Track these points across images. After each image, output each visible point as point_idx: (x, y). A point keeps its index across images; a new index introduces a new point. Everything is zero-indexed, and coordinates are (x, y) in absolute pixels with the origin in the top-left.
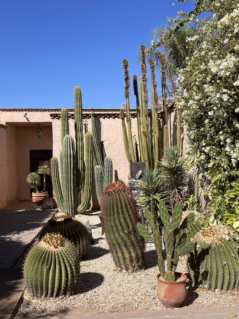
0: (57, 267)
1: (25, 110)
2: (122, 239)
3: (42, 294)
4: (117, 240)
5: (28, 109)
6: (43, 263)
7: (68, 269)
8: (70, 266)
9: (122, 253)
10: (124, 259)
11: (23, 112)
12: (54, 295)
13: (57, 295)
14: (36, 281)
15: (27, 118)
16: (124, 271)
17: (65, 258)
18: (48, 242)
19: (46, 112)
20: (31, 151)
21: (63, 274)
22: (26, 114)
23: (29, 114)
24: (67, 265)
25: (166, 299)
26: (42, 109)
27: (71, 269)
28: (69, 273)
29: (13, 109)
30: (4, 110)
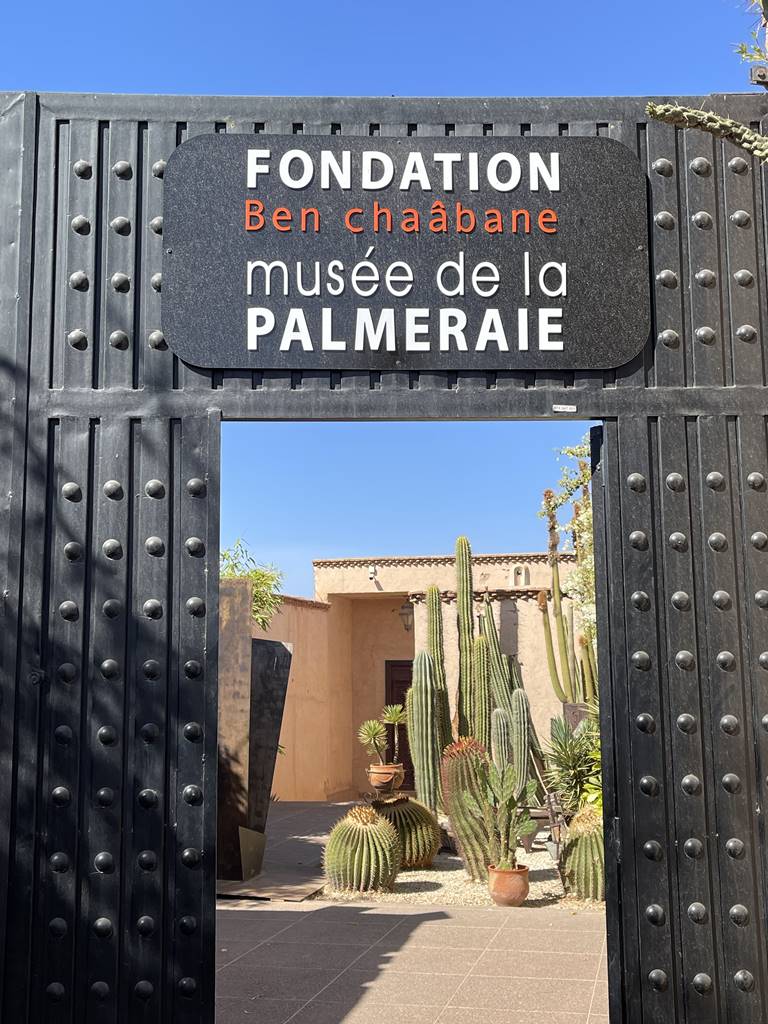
0: (365, 849)
1: (374, 563)
2: (472, 828)
3: (345, 886)
4: (464, 830)
5: (379, 561)
6: (347, 843)
7: (380, 854)
8: (383, 849)
9: (474, 851)
10: (477, 860)
11: (367, 567)
12: (362, 888)
13: (365, 889)
14: (338, 867)
15: (377, 583)
16: (477, 880)
17: (375, 839)
18: (356, 817)
19: (423, 565)
20: (387, 662)
21: (373, 860)
22: (375, 573)
23: (382, 571)
24: (379, 848)
25: (495, 894)
26: (414, 560)
27: (384, 855)
28: (381, 859)
29: (344, 562)
30: (325, 563)
